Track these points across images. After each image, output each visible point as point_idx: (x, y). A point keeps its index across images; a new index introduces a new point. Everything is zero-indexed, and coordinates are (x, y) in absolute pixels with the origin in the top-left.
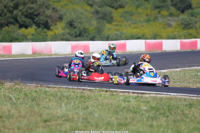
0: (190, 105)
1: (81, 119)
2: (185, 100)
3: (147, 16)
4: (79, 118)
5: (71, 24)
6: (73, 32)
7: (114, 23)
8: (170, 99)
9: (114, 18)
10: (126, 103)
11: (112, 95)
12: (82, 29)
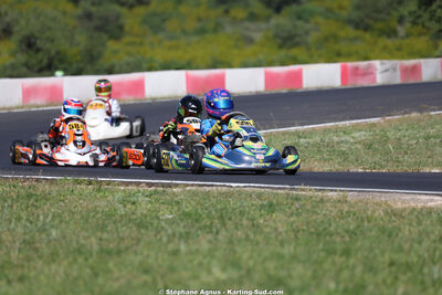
0: (271, 205)
1: (18, 244)
2: (259, 196)
3: (199, 19)
4: (15, 242)
5: (29, 44)
6: (34, 61)
7: (127, 39)
8: (227, 195)
9: (127, 28)
10: (129, 206)
11: (99, 190)
12: (53, 53)
